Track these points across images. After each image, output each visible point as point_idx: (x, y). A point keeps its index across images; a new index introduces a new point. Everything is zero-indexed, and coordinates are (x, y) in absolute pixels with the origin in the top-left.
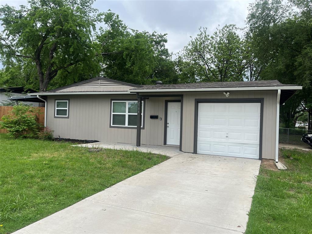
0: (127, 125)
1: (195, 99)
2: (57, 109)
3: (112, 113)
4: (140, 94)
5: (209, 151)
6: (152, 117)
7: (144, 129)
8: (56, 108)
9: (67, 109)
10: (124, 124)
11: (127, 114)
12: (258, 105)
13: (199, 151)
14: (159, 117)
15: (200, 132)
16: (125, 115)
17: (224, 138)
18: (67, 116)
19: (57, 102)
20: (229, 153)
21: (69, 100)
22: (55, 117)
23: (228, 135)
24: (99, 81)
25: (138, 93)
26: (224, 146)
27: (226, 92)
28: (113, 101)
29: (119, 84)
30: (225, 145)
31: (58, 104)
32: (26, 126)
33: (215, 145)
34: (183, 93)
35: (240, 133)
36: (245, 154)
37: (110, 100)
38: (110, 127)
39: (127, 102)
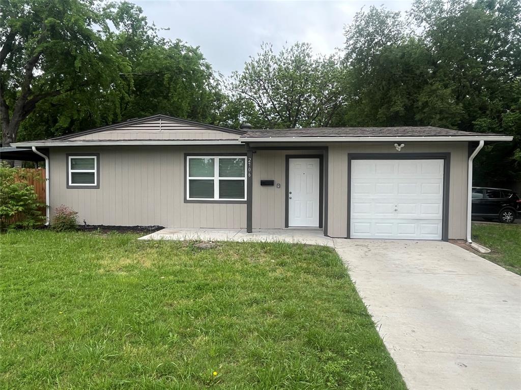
0: (216, 197)
1: (348, 154)
2: (72, 173)
3: (188, 178)
4: (251, 145)
5: (368, 233)
6: (264, 183)
8: (70, 171)
9: (95, 171)
10: (212, 196)
11: (217, 179)
12: (441, 162)
13: (353, 234)
14: (276, 183)
15: (355, 204)
16: (213, 180)
17: (392, 213)
18: (95, 184)
19: (72, 159)
20: (399, 235)
21: (98, 155)
22: (68, 187)
23: (396, 208)
24: (160, 122)
25: (248, 143)
26: (391, 225)
27: (399, 143)
28: (188, 158)
29: (200, 127)
30: (392, 223)
31: (74, 163)
32: (21, 205)
33: (378, 224)
34: (328, 144)
35: (415, 205)
36: (422, 235)
37: (183, 156)
38: (186, 201)
39: (217, 159)
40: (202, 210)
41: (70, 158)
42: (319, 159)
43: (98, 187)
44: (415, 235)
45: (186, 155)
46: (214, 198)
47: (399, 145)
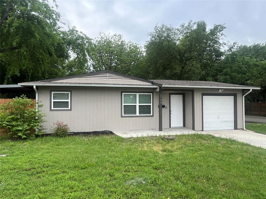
0: (138, 114)
1: (202, 93)
3: (123, 104)
5: (209, 128)
7: (153, 117)
8: (53, 101)
9: (69, 100)
10: (135, 113)
11: (138, 105)
13: (205, 129)
14: (165, 107)
16: (136, 105)
17: (217, 119)
18: (69, 108)
20: (220, 128)
21: (71, 91)
22: (51, 110)
24: (108, 74)
27: (222, 89)
28: (123, 94)
29: (129, 78)
30: (217, 123)
31: (55, 96)
33: (212, 124)
34: (194, 89)
35: (224, 115)
36: (227, 127)
37: (120, 93)
38: (122, 116)
39: (138, 94)
40: (130, 121)
41: (53, 93)
42: (182, 95)
43: (71, 110)
44: (225, 128)
45: (122, 92)
46: (136, 114)
47: (221, 90)
